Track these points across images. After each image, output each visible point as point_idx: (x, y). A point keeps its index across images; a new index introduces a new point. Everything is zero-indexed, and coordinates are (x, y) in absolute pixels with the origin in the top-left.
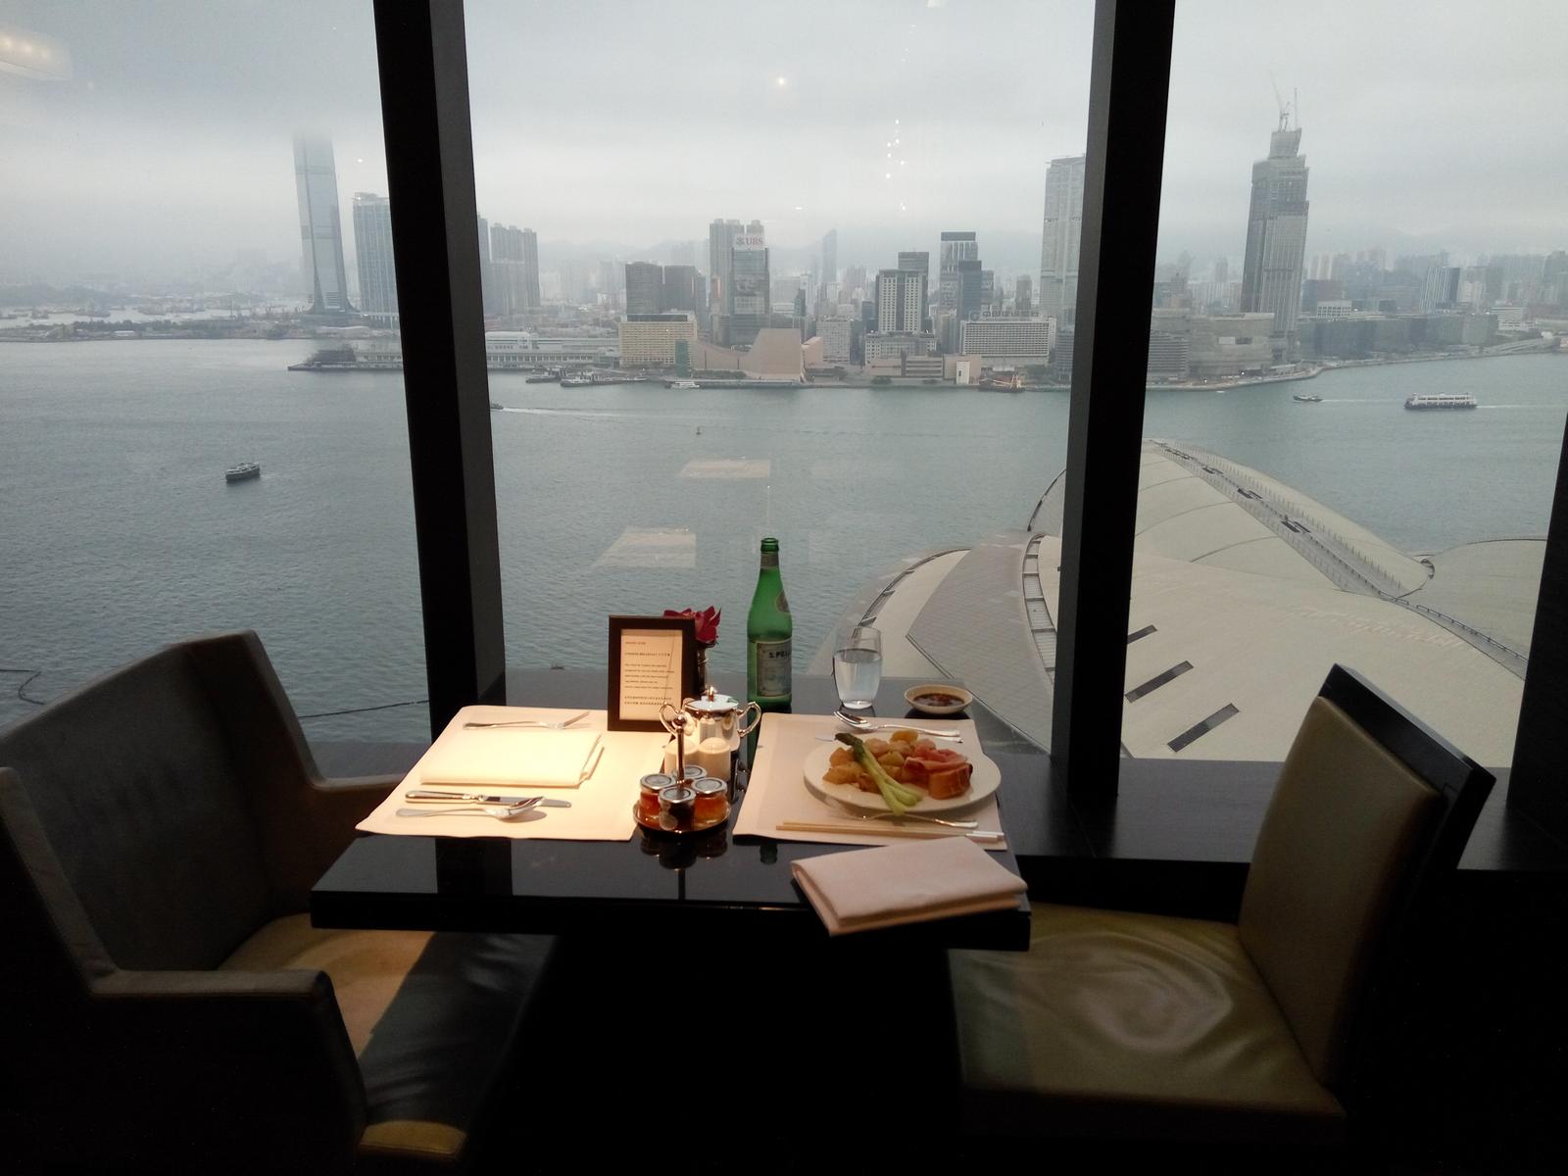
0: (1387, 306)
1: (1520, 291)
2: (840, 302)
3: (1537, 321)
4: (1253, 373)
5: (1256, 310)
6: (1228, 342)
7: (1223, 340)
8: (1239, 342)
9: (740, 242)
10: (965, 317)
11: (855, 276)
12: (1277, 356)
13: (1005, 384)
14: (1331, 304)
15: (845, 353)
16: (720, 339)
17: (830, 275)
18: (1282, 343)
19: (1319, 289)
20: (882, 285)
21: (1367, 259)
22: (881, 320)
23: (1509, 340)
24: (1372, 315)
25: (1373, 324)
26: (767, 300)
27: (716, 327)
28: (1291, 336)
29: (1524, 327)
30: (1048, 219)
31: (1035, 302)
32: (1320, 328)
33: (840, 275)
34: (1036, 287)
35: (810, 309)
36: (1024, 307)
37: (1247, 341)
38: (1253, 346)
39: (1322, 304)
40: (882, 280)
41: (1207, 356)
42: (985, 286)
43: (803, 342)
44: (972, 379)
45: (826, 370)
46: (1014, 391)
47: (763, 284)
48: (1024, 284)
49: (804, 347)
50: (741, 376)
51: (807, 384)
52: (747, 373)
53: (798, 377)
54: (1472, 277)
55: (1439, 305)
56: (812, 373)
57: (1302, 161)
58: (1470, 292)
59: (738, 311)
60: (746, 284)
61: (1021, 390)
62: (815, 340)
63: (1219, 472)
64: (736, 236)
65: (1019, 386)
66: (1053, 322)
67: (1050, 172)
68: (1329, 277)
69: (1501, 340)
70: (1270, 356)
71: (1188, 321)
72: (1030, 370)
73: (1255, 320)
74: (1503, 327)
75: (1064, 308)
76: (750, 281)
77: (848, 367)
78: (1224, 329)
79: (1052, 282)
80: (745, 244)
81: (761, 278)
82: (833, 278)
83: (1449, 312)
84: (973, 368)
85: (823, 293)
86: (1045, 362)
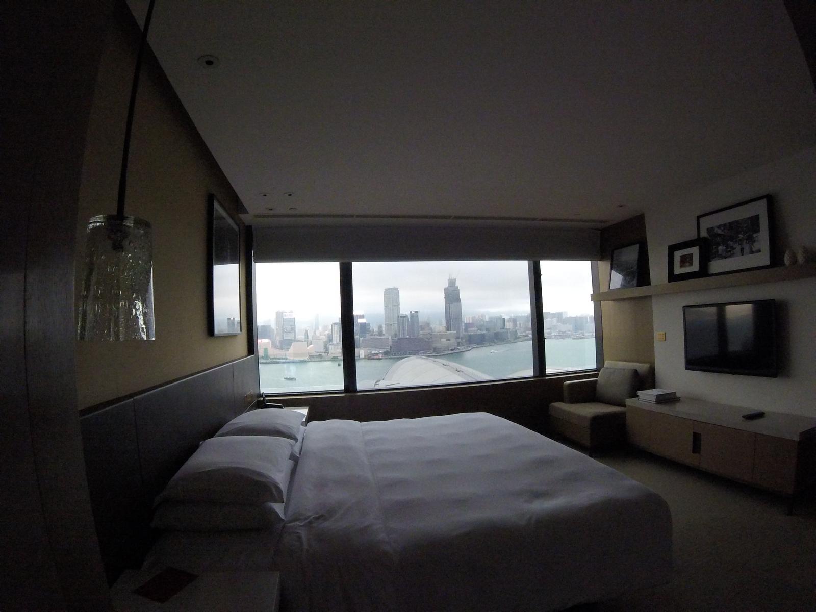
0: (487, 330)
1: (522, 325)
2: (320, 335)
3: (527, 332)
4: (452, 350)
5: (451, 331)
6: (444, 340)
7: (442, 340)
8: (447, 340)
9: (285, 316)
10: (362, 337)
11: (325, 328)
12: (459, 344)
13: (375, 357)
14: (472, 329)
15: (322, 350)
16: (279, 348)
17: (317, 328)
18: (460, 340)
19: (468, 326)
20: (333, 328)
21: (480, 317)
22: (334, 339)
23: (520, 338)
24: (484, 332)
25: (484, 334)
26: (295, 335)
27: (278, 344)
28: (462, 338)
29: (524, 334)
30: (386, 306)
31: (384, 332)
32: (470, 336)
33: (320, 328)
34: (384, 326)
35: (310, 338)
36: (380, 333)
37: (449, 340)
38: (451, 341)
39: (469, 329)
40: (333, 326)
41: (438, 345)
42: (368, 328)
43: (307, 346)
44: (365, 356)
45: (316, 356)
46: (379, 359)
47: (293, 329)
48: (380, 327)
49: (308, 348)
50: (287, 359)
51: (309, 360)
52: (288, 358)
53: (306, 358)
54: (509, 321)
55: (501, 329)
56: (311, 357)
57: (457, 287)
58: (509, 325)
59: (285, 338)
60: (288, 329)
61: (381, 359)
62: (311, 346)
63: (462, 372)
64: (284, 314)
65: (380, 357)
66: (390, 337)
67: (384, 292)
68: (471, 322)
69: (519, 338)
70: (456, 344)
71: (431, 335)
72: (384, 352)
73: (451, 334)
74: (519, 334)
75: (393, 333)
76: (289, 328)
77: (323, 354)
78: (441, 337)
79: (389, 326)
80: (287, 316)
81: (293, 327)
82: (318, 329)
83: (504, 330)
84: (364, 353)
85: (315, 333)
86: (389, 350)
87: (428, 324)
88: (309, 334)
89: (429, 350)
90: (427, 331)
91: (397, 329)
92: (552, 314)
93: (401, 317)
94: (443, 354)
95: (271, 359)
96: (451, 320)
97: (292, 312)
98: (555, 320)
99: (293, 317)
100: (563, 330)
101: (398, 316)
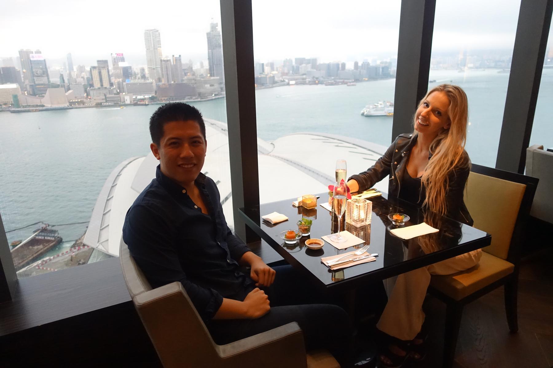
1: (279, 69)
2: (77, 78)
3: (284, 77)
5: (214, 76)
6: (208, 86)
7: (206, 86)
8: (211, 86)
9: (33, 57)
10: (124, 82)
11: (81, 69)
12: (222, 90)
13: (142, 103)
15: (83, 95)
16: (31, 94)
17: (71, 69)
20: (92, 72)
22: (94, 83)
26: (48, 79)
27: (29, 89)
29: (281, 79)
30: (147, 49)
31: (147, 76)
34: (146, 71)
35: (66, 81)
36: (144, 77)
37: (213, 85)
38: (215, 87)
40: (92, 70)
41: (202, 90)
42: (129, 71)
43: (66, 92)
44: (131, 102)
45: (77, 102)
46: (146, 105)
47: (45, 73)
48: (142, 70)
49: (67, 94)
50: (43, 106)
51: (70, 107)
52: (45, 105)
53: (66, 105)
56: (72, 103)
57: (219, 32)
58: (267, 70)
59: (36, 82)
60: (38, 73)
61: (148, 105)
62: (70, 91)
63: (215, 124)
64: (31, 55)
65: (147, 103)
66: (154, 81)
67: (145, 34)
69: (277, 82)
70: (220, 89)
71: (195, 80)
72: (150, 98)
73: (214, 80)
74: (276, 79)
75: (157, 77)
76: (40, 72)
77: (85, 100)
78: (206, 82)
79: (151, 69)
80: (35, 57)
81: (45, 70)
82: (73, 70)
83: (263, 76)
84: (130, 98)
85: (70, 75)
86: (154, 95)
87: (191, 68)
88: (64, 79)
89: (194, 95)
90: (189, 76)
91: (160, 72)
92: (307, 59)
93: (164, 61)
94: (207, 99)
95: (24, 107)
96: (214, 66)
97: (40, 52)
98: (309, 66)
99: (42, 59)
100: (317, 76)
101: (161, 61)
